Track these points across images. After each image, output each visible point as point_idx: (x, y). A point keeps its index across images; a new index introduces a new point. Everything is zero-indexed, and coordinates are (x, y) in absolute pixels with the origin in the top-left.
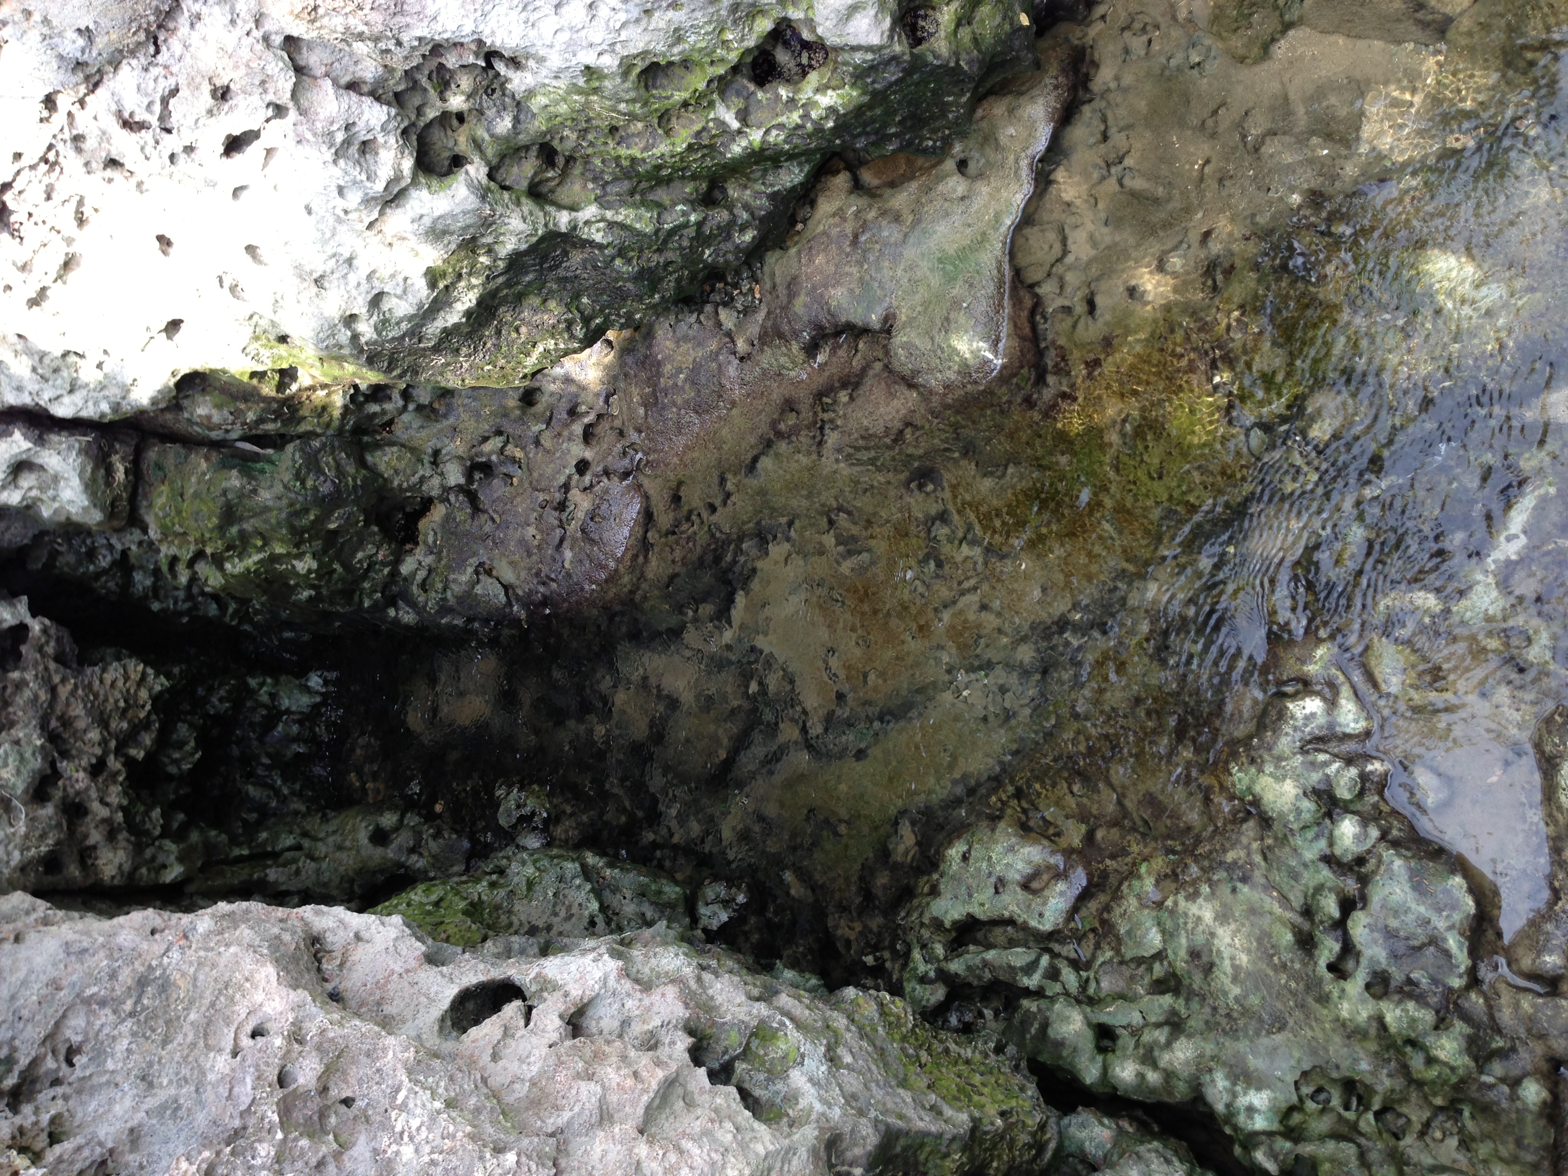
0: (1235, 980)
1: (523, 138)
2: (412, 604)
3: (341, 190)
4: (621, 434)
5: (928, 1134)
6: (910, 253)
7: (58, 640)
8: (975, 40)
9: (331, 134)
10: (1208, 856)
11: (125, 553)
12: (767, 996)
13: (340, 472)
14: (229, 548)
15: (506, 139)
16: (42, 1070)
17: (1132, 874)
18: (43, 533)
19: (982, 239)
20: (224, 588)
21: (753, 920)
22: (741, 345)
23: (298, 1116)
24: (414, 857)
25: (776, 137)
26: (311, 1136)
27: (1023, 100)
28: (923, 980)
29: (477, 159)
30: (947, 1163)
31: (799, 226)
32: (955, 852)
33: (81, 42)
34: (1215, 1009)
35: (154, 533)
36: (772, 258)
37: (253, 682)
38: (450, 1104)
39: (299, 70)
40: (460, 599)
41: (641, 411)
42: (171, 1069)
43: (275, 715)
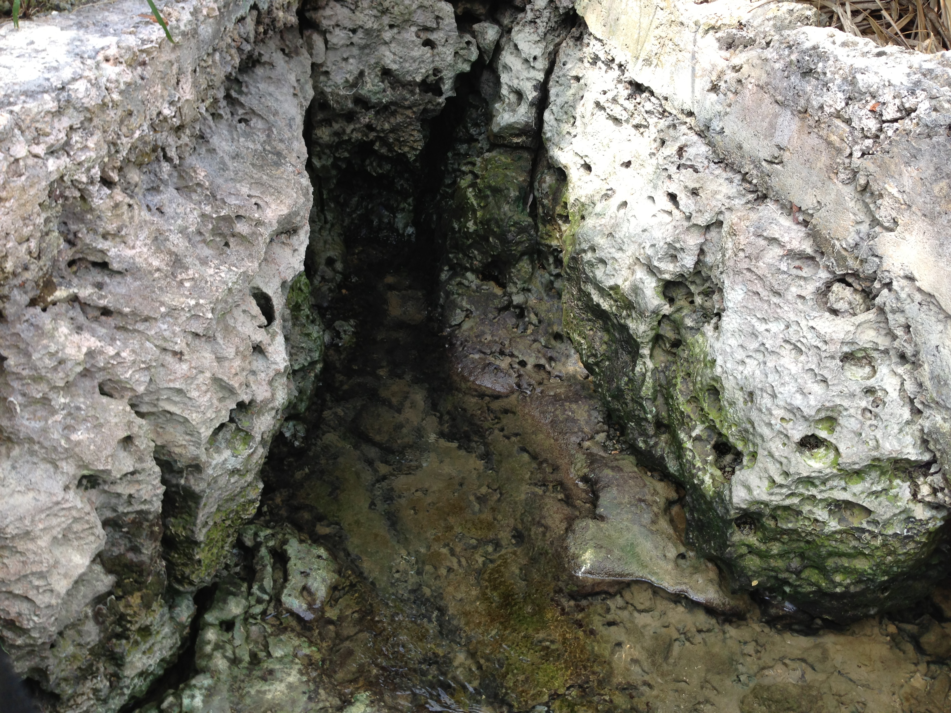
0: (258, 692)
1: (683, 331)
2: (451, 278)
3: (653, 246)
4: (540, 384)
5: (196, 518)
6: (636, 528)
7: (434, 110)
8: (742, 556)
9: (679, 241)
10: (321, 680)
11: (477, 140)
12: (263, 442)
13: (518, 243)
14: (480, 190)
15: (682, 323)
16: (238, 108)
17: (311, 643)
18: (487, 104)
19: (644, 566)
20: (459, 187)
21: (285, 449)
22: (587, 444)
23: (221, 224)
24: (319, 279)
25: (689, 454)
26: (212, 229)
27: (716, 587)
28: (256, 535)
29: (672, 309)
30: (181, 529)
31: (649, 474)
32: (322, 552)
33: (718, 129)
34: (243, 681)
35: (487, 155)
36: (632, 458)
37: (410, 200)
38: (230, 290)
39: (708, 227)
40: (453, 302)
41: (552, 393)
42: (241, 167)
43: (393, 211)
